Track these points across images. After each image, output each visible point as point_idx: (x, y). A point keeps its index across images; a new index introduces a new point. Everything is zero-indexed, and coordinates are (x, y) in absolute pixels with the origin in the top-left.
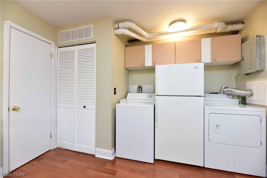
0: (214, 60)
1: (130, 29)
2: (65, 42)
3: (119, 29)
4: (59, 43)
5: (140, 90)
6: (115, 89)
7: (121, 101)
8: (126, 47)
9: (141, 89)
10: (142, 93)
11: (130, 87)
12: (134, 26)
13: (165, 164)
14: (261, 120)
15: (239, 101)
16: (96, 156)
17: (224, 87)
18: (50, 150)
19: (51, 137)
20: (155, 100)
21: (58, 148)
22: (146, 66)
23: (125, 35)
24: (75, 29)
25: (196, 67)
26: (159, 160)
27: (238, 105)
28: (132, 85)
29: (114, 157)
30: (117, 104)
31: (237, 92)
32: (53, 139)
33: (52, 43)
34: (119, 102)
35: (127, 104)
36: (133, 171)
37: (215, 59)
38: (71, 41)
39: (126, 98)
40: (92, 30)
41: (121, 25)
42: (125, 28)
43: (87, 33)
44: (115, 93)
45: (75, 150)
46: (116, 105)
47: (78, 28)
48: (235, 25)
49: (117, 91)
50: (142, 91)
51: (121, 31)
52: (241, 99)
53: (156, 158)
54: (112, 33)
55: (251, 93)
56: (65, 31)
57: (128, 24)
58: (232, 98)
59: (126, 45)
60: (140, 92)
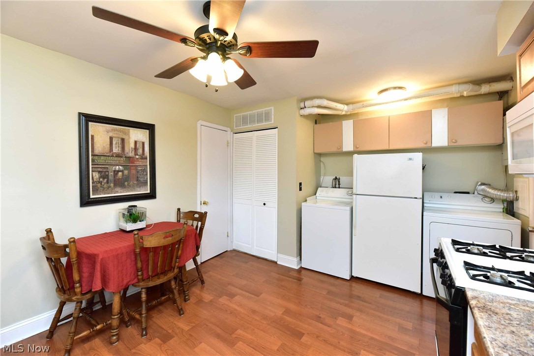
0: (453, 142)
1: (319, 107)
2: (242, 127)
3: (305, 109)
4: (235, 128)
5: (337, 183)
6: (300, 184)
7: (308, 199)
8: (316, 123)
9: (339, 182)
10: (339, 188)
11: (322, 179)
12: (325, 103)
13: (366, 284)
14: (512, 236)
15: (503, 207)
16: (278, 263)
17: (480, 183)
18: (227, 251)
19: (228, 236)
20: (352, 199)
21: (234, 251)
22: (344, 150)
23: (314, 115)
24: (254, 112)
25: (410, 159)
26: (357, 277)
27: (501, 214)
28: (325, 175)
29: (299, 267)
30: (303, 203)
31: (492, 194)
32: (229, 238)
33: (228, 129)
34: (306, 201)
35: (317, 204)
36: (322, 282)
37: (456, 140)
38: (249, 126)
39: (315, 194)
40: (273, 113)
41: (308, 103)
42: (313, 107)
43: (267, 116)
44: (300, 189)
45: (254, 254)
46: (301, 204)
47: (256, 111)
48: (496, 83)
49: (303, 186)
50: (339, 184)
51: (307, 111)
52: (506, 205)
53: (354, 275)
54: (298, 114)
55: (515, 197)
56: (242, 114)
57: (317, 102)
58: (491, 202)
59: (316, 120)
60: (337, 186)
